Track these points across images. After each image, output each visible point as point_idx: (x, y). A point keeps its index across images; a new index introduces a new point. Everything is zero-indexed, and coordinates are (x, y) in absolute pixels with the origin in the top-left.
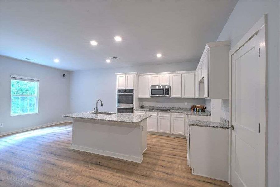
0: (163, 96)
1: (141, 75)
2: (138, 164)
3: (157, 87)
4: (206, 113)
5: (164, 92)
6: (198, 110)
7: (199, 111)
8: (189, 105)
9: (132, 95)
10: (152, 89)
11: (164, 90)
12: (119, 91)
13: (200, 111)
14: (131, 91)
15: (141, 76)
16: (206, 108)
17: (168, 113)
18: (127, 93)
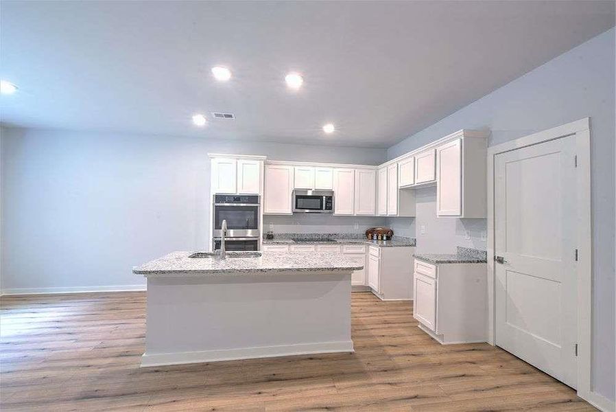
0: (322, 211)
1: (270, 164)
2: (351, 353)
3: (310, 193)
4: (393, 242)
5: (324, 203)
6: (380, 238)
7: (382, 239)
8: (360, 229)
9: (255, 210)
10: (298, 197)
11: (324, 199)
12: (219, 198)
13: (385, 238)
14: (254, 199)
15: (270, 166)
16: (392, 233)
17: (336, 246)
18: (242, 205)
